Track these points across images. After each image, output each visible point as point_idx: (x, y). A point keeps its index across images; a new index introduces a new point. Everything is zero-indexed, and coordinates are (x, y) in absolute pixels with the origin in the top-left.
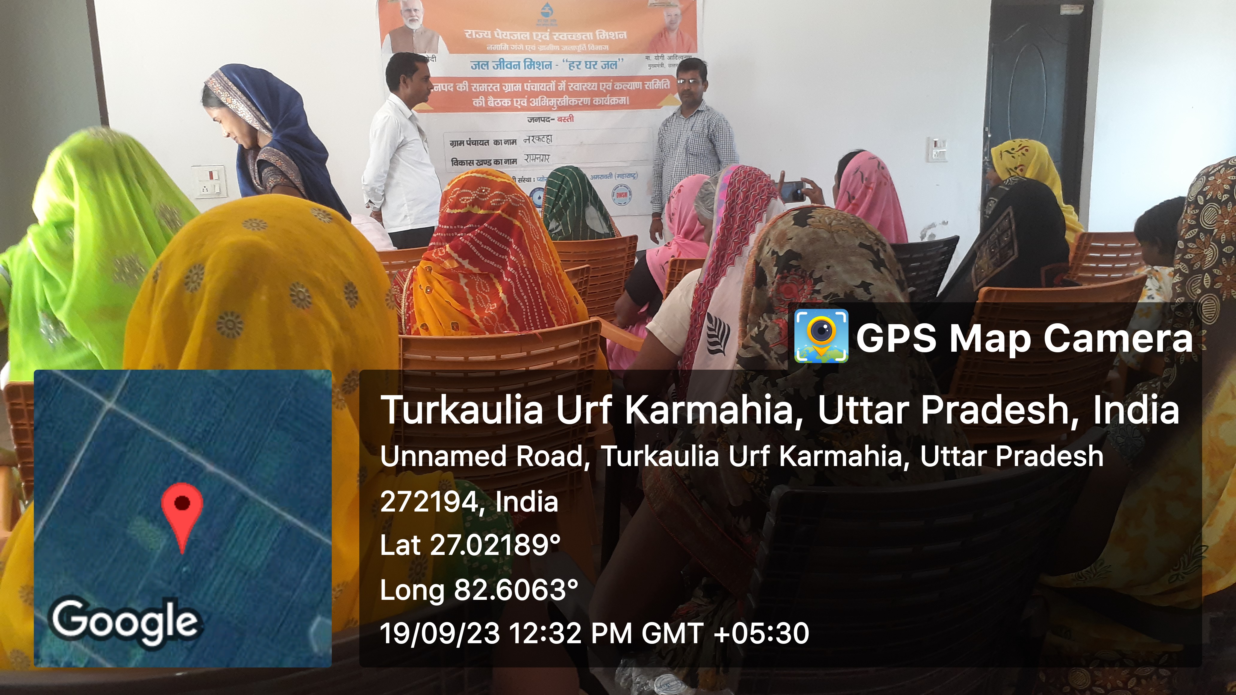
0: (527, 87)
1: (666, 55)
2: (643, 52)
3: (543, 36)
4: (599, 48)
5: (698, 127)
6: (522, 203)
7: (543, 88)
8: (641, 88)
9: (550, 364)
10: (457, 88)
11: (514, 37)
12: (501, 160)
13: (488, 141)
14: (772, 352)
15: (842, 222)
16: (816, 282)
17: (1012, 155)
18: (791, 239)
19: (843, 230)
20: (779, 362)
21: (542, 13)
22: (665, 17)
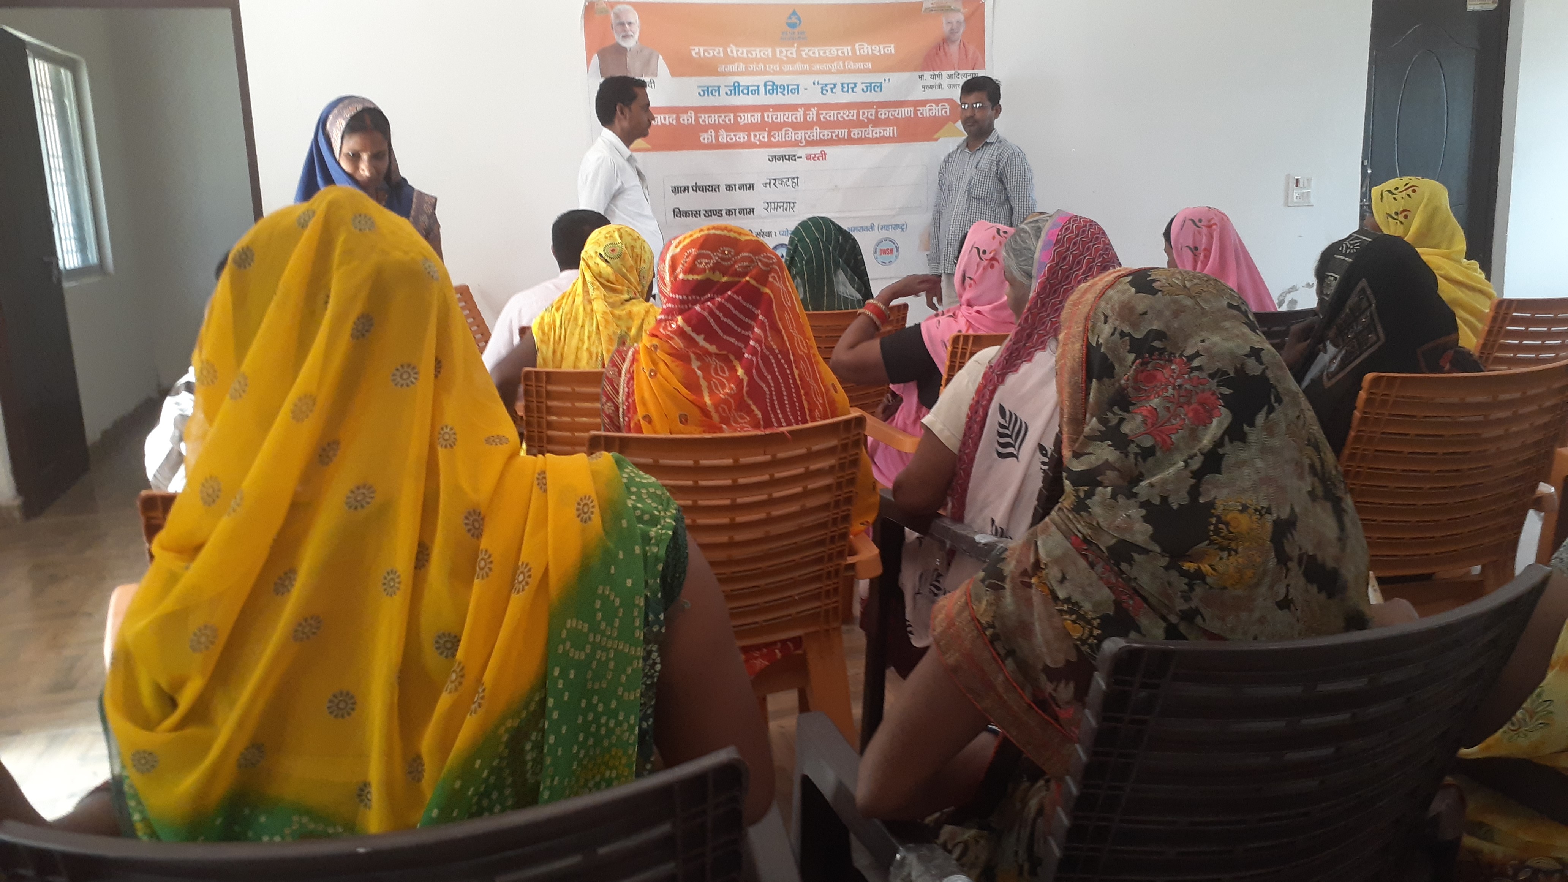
0: (768, 118)
1: (945, 73)
2: (915, 70)
3: (789, 53)
4: (860, 65)
5: (984, 163)
6: (773, 265)
7: (788, 118)
8: (912, 116)
9: (801, 470)
10: (681, 120)
11: (752, 55)
12: (735, 210)
13: (719, 186)
14: (1132, 445)
15: (1196, 281)
16: (1191, 358)
17: (1394, 196)
18: (1145, 313)
19: (1205, 291)
20: (1140, 459)
21: (788, 23)
22: (944, 24)
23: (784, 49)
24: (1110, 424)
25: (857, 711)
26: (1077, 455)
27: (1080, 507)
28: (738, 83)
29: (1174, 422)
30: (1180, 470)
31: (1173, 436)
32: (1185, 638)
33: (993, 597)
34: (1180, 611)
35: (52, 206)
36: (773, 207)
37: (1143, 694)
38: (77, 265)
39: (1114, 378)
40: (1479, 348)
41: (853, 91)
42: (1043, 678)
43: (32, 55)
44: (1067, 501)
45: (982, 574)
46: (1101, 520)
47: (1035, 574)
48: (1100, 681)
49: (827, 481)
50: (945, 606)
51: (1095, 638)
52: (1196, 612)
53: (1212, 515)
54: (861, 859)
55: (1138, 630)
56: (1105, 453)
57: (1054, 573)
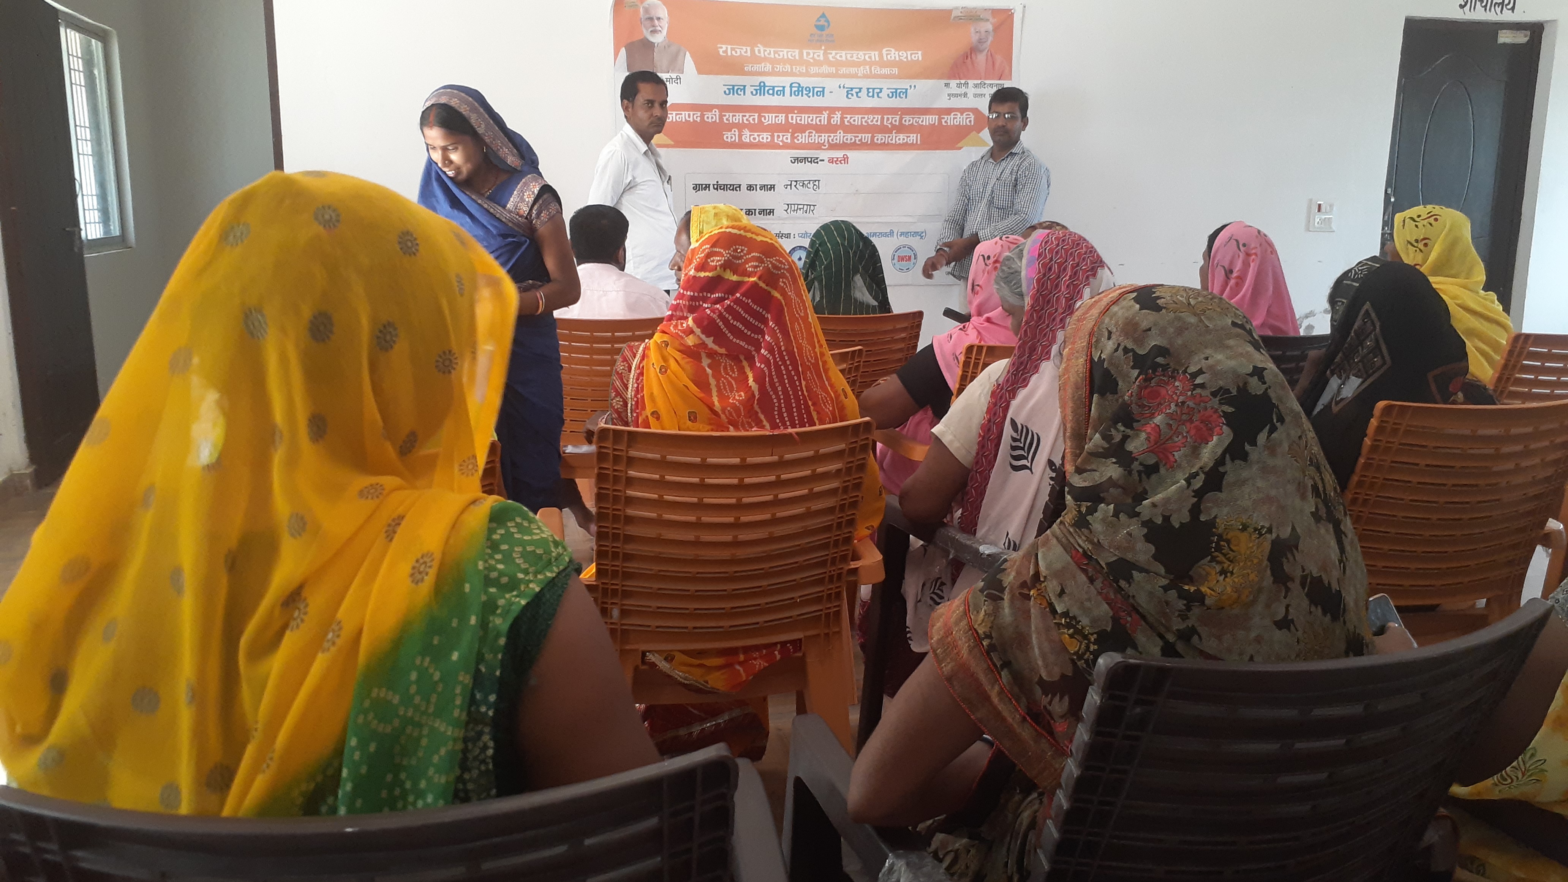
0: (792, 119)
1: (971, 83)
3: (815, 56)
4: (887, 71)
5: (1008, 174)
6: (784, 269)
7: (812, 120)
8: (937, 124)
9: (808, 472)
10: (706, 117)
11: (779, 55)
12: (755, 210)
13: (740, 185)
14: (1136, 463)
15: (1200, 299)
16: (1194, 375)
17: (1417, 223)
18: (1150, 329)
19: (1209, 309)
20: (1143, 475)
21: (817, 27)
22: (972, 34)
23: (811, 51)
24: (1113, 441)
25: (855, 716)
26: (1079, 471)
27: (1081, 523)
28: (764, 83)
29: (1177, 439)
30: (1181, 490)
31: (1175, 453)
32: (1181, 656)
33: (992, 607)
34: (1177, 630)
35: (77, 176)
36: (793, 209)
37: (1138, 710)
38: (99, 237)
39: (1117, 393)
40: (1494, 380)
41: (878, 96)
42: (1038, 691)
43: (63, 25)
44: (1068, 516)
45: (981, 584)
46: (1101, 537)
47: (1034, 587)
48: (1093, 698)
49: (834, 484)
50: (943, 614)
51: (1091, 653)
52: (1193, 631)
53: (1214, 535)
54: (851, 865)
55: (1135, 647)
56: (1111, 470)
57: (1052, 587)
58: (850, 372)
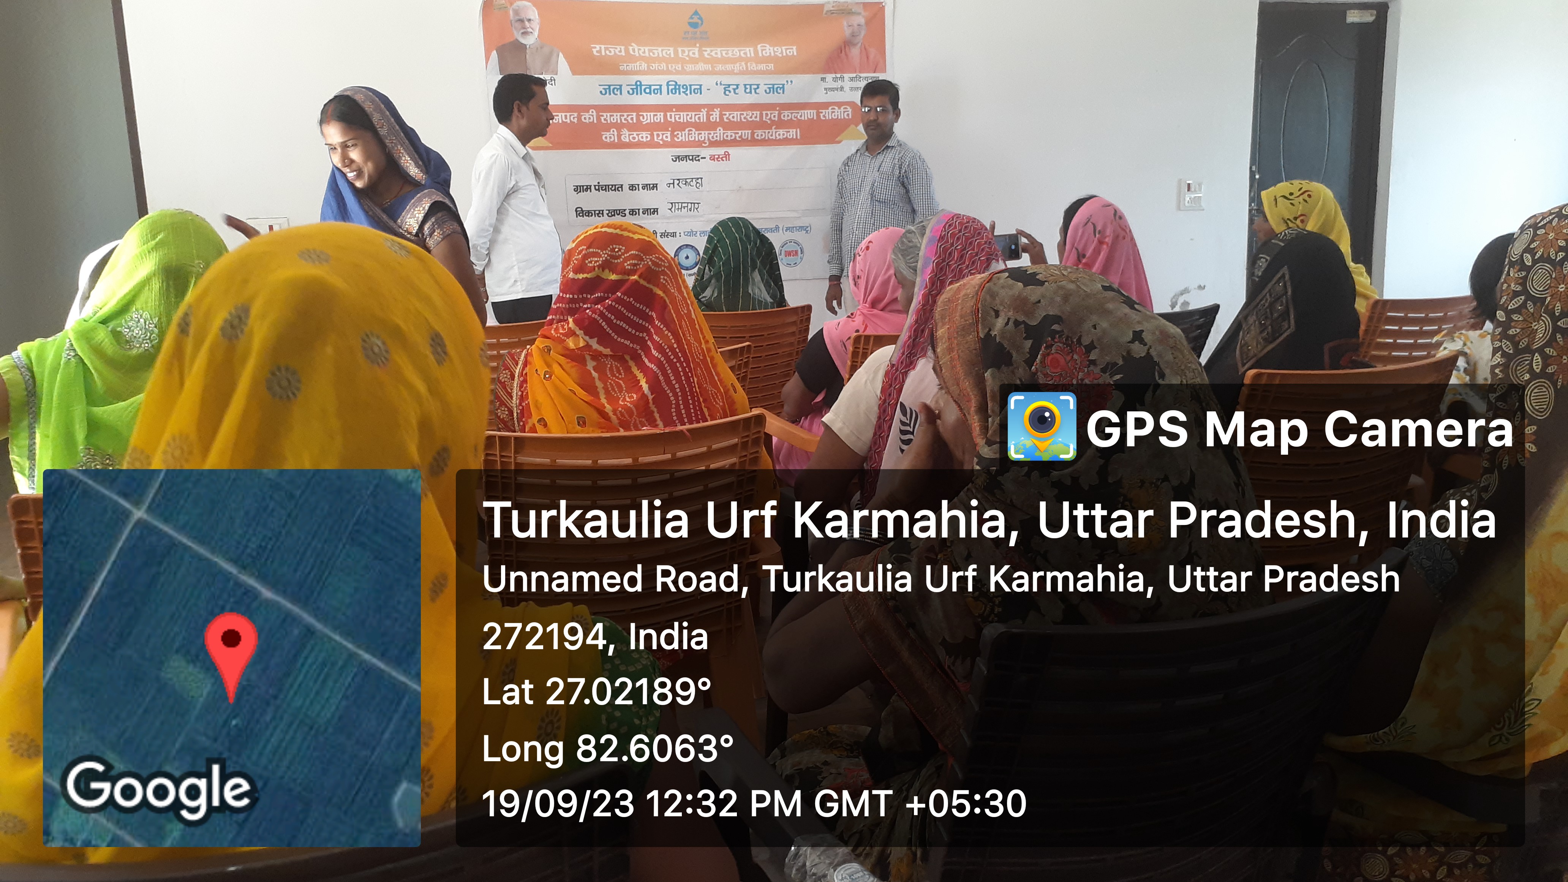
0: (671, 118)
1: (847, 76)
3: (691, 53)
4: (762, 67)
5: (887, 166)
6: (663, 264)
7: (691, 118)
8: (815, 118)
10: (583, 118)
11: (654, 54)
12: (639, 210)
13: (622, 185)
17: (1290, 201)
18: (1039, 302)
21: (689, 23)
22: (845, 27)
23: (686, 49)
28: (641, 82)
36: (677, 207)
41: (755, 92)
58: (739, 369)
